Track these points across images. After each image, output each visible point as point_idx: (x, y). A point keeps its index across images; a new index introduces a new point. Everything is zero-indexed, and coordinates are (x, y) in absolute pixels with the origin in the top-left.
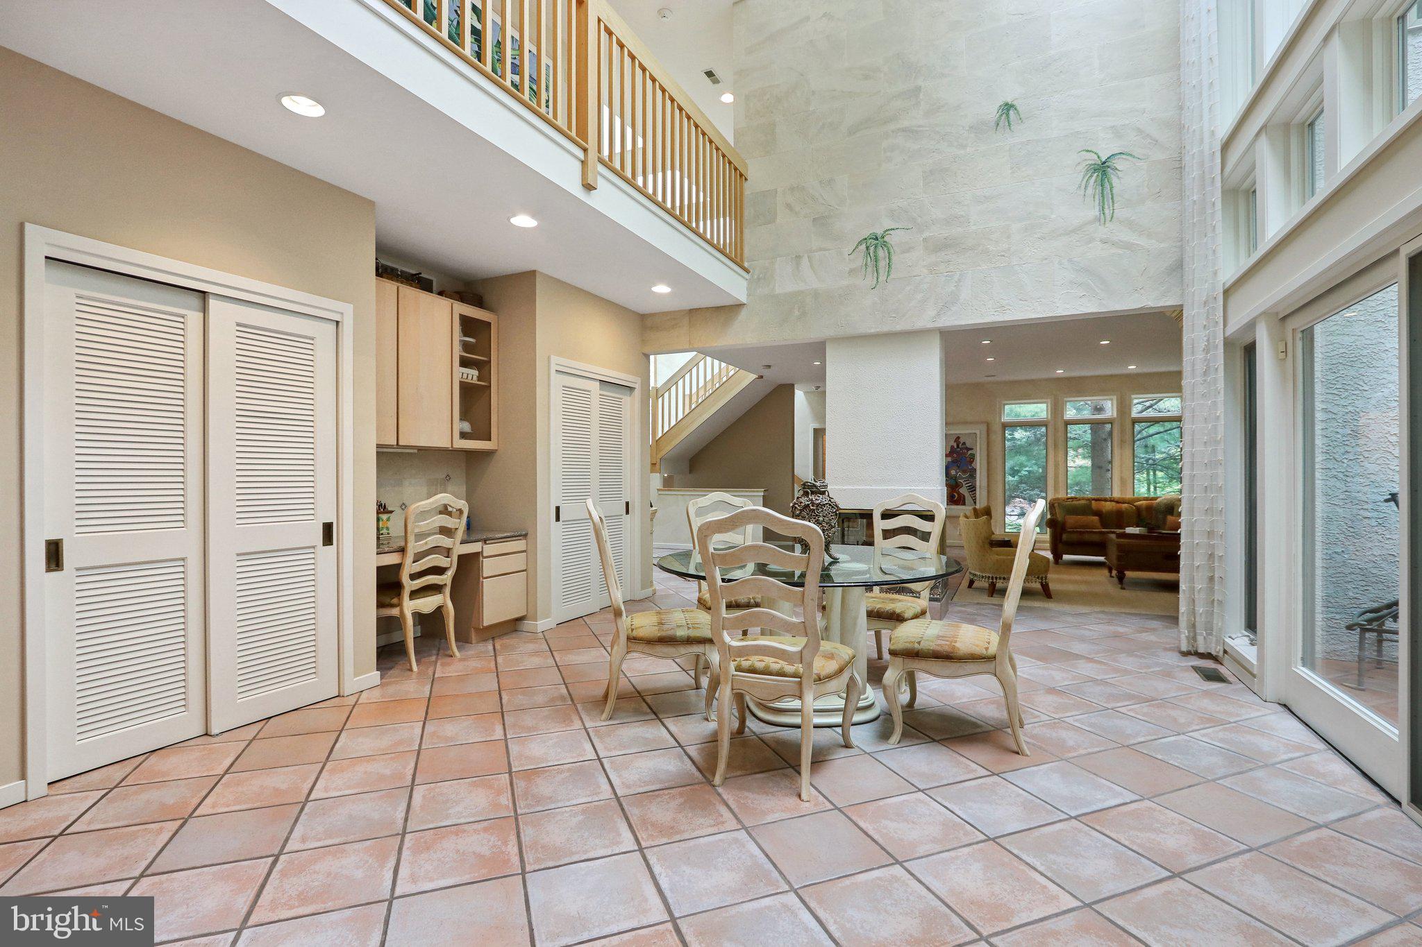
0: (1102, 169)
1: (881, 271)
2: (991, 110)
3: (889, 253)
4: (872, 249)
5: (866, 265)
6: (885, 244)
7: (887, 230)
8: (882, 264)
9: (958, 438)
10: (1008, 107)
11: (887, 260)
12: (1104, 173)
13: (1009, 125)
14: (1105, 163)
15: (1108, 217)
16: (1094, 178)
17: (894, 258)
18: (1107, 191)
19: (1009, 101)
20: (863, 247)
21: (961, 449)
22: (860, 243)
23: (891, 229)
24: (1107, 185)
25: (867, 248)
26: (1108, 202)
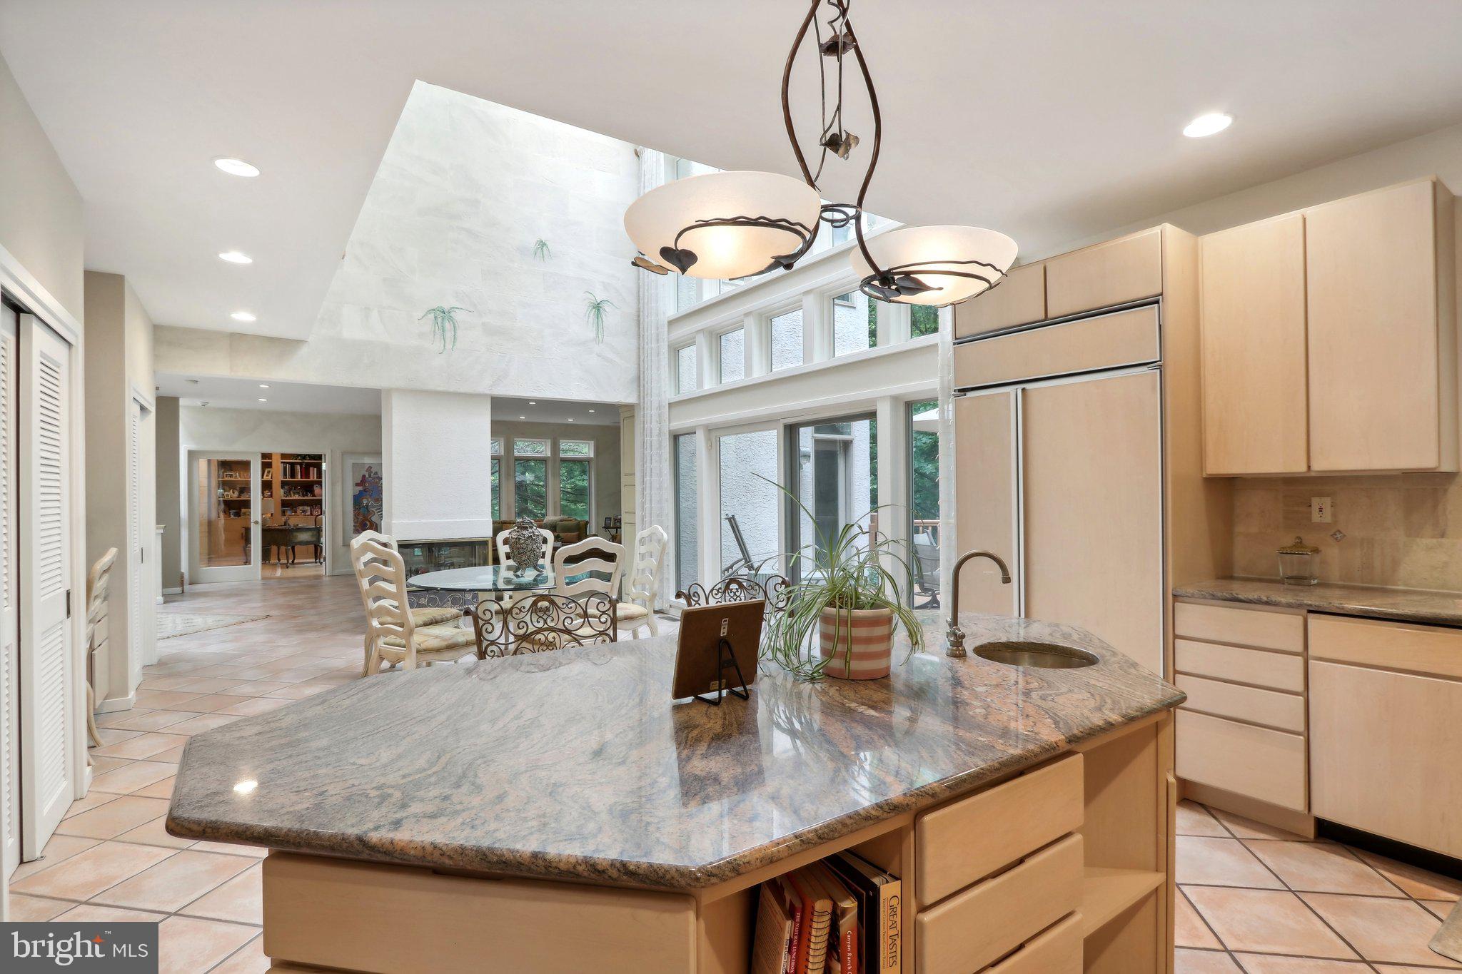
0: (597, 307)
1: (448, 340)
2: (532, 242)
3: (455, 327)
4: (440, 320)
5: (434, 331)
6: (451, 319)
7: (453, 308)
8: (449, 334)
9: (370, 467)
10: (542, 244)
11: (453, 333)
12: (599, 311)
13: (543, 257)
14: (598, 304)
15: (601, 341)
16: (593, 312)
17: (459, 333)
18: (600, 322)
19: (543, 239)
20: (431, 316)
21: (374, 478)
22: (429, 311)
23: (457, 308)
24: (600, 319)
25: (435, 318)
26: (601, 330)
